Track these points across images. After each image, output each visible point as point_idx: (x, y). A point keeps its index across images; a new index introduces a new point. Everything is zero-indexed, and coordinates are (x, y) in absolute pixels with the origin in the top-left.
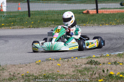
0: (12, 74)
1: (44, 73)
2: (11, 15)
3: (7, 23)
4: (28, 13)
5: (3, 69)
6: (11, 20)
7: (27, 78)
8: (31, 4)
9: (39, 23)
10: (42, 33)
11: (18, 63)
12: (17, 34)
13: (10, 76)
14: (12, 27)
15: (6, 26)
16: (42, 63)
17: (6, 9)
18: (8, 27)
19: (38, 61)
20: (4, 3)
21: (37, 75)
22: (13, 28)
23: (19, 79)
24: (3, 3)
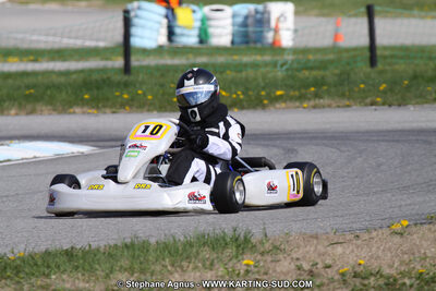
0: (306, 266)
1: (418, 267)
2: (309, 61)
3: (292, 87)
4: (368, 54)
5: (277, 248)
6: (308, 78)
7: (358, 284)
8: (379, 23)
9: (408, 88)
10: (415, 125)
11: (329, 230)
12: (328, 126)
13: (300, 275)
14: (312, 103)
15: (292, 99)
16: (414, 229)
17: (294, 40)
18: (297, 104)
19: (399, 222)
20: (285, 18)
21: (393, 272)
22: (314, 107)
23: (331, 286)
24: (282, 19)
